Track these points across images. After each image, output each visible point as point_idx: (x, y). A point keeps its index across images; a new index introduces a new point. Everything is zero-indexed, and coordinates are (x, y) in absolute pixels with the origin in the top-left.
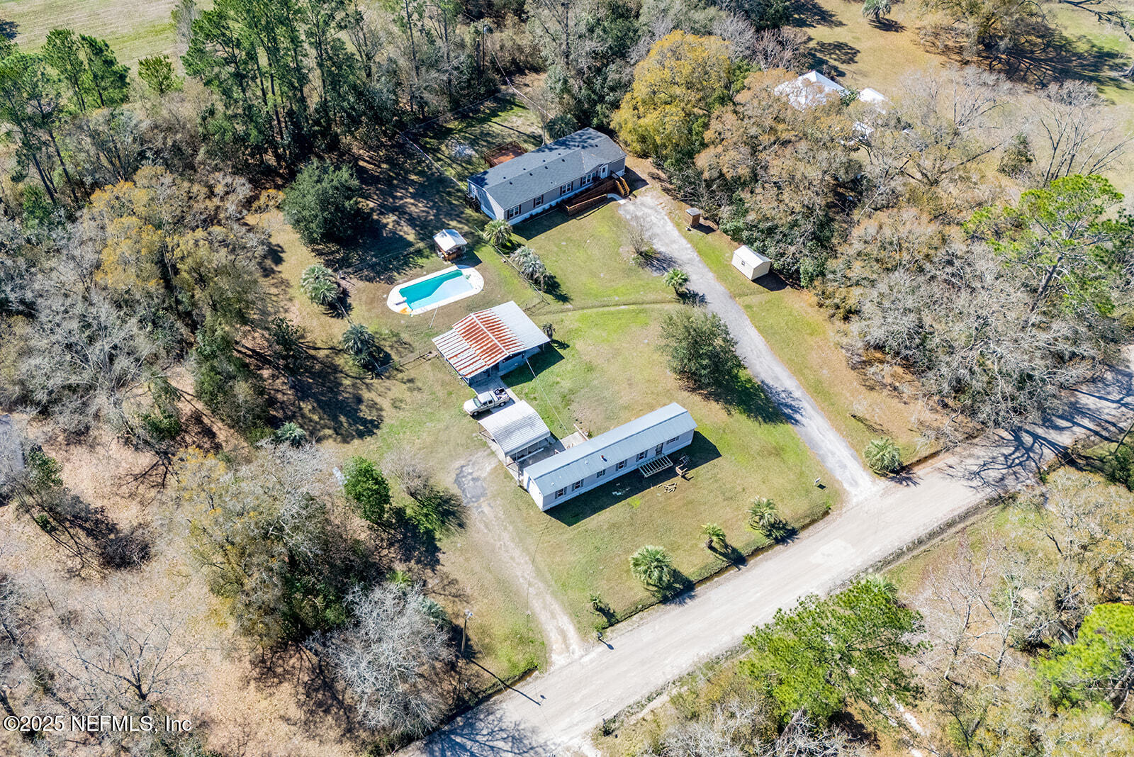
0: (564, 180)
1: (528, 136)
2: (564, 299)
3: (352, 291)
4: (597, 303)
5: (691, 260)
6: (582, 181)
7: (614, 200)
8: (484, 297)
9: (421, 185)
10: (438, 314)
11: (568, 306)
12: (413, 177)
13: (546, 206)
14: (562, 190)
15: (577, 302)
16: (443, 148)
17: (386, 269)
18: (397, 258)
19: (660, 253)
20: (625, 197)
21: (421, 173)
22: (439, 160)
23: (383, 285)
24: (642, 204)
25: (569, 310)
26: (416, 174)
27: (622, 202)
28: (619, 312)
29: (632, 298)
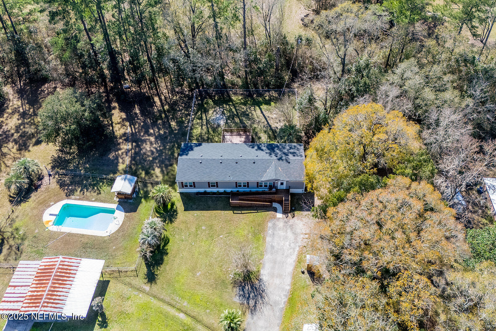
0: (242, 179)
1: (271, 129)
2: (151, 278)
3: (43, 188)
4: (167, 299)
5: (276, 303)
6: (258, 185)
7: (275, 210)
8: (105, 242)
9: (172, 131)
10: (62, 238)
11: (147, 288)
12: (173, 124)
13: (221, 190)
14: (237, 185)
15: (155, 288)
16: (211, 112)
17: (80, 183)
18: (94, 178)
19: (260, 280)
20: (285, 212)
21: (180, 123)
22: (201, 118)
23: (63, 194)
24: (292, 227)
25: (143, 291)
26: (177, 122)
27: (279, 215)
28: (173, 318)
29: (195, 311)
